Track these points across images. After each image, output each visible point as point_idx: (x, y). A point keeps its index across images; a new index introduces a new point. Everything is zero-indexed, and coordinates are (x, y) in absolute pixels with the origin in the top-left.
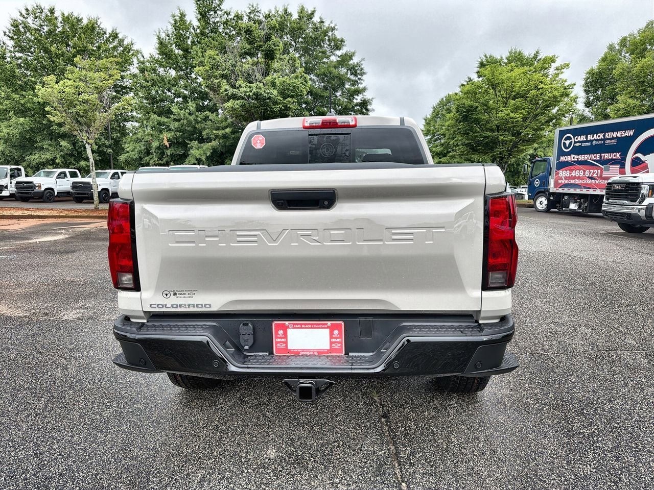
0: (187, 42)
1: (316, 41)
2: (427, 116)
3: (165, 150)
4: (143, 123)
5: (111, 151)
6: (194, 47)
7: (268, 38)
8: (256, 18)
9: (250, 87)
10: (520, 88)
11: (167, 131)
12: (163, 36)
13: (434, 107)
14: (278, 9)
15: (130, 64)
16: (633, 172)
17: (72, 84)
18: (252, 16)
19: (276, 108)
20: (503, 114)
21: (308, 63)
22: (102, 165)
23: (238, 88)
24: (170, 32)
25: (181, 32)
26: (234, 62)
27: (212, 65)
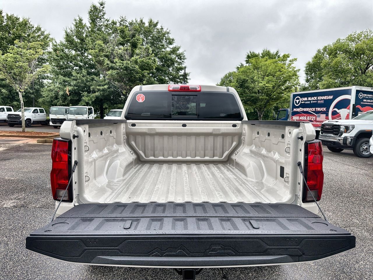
0: (83, 35)
1: (159, 39)
2: (218, 83)
3: (67, 97)
4: (54, 81)
5: (34, 96)
6: (87, 38)
7: (134, 36)
8: (124, 24)
9: (122, 63)
10: (271, 70)
11: (69, 86)
12: (69, 31)
13: (222, 79)
14: (137, 20)
15: (47, 46)
16: (333, 119)
17: (12, 56)
18: (122, 23)
19: (137, 75)
20: (262, 85)
21: (154, 51)
22: (28, 104)
23: (115, 63)
24: (73, 29)
25: (80, 29)
26: (113, 49)
27: (100, 49)
